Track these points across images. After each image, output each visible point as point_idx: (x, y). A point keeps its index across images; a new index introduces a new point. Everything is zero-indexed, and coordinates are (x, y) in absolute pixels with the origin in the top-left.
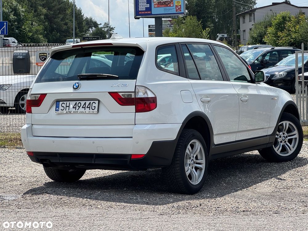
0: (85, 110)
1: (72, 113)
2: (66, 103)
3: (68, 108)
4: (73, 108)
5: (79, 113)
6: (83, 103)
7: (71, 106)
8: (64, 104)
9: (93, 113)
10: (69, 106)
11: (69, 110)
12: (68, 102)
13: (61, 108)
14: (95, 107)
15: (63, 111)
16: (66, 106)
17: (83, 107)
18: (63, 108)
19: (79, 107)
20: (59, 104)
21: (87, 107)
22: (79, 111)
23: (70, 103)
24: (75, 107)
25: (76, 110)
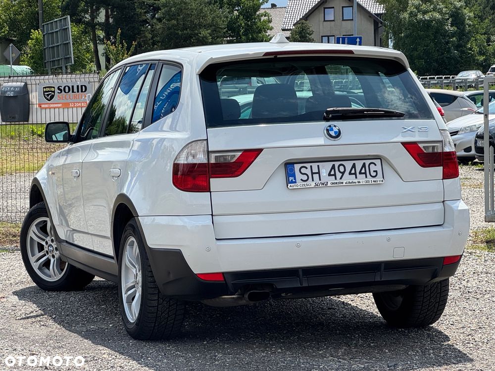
0: (356, 178)
1: (329, 184)
2: (311, 166)
3: (316, 176)
4: (330, 175)
5: (344, 184)
6: (348, 165)
7: (324, 172)
8: (307, 168)
9: (376, 184)
10: (319, 173)
11: (320, 180)
12: (315, 166)
13: (299, 176)
14: (376, 171)
15: (307, 183)
16: (313, 173)
17: (350, 173)
18: (305, 178)
19: (343, 173)
20: (293, 170)
21: (360, 173)
22: (344, 181)
23: (318, 166)
24: (332, 173)
25: (336, 179)
